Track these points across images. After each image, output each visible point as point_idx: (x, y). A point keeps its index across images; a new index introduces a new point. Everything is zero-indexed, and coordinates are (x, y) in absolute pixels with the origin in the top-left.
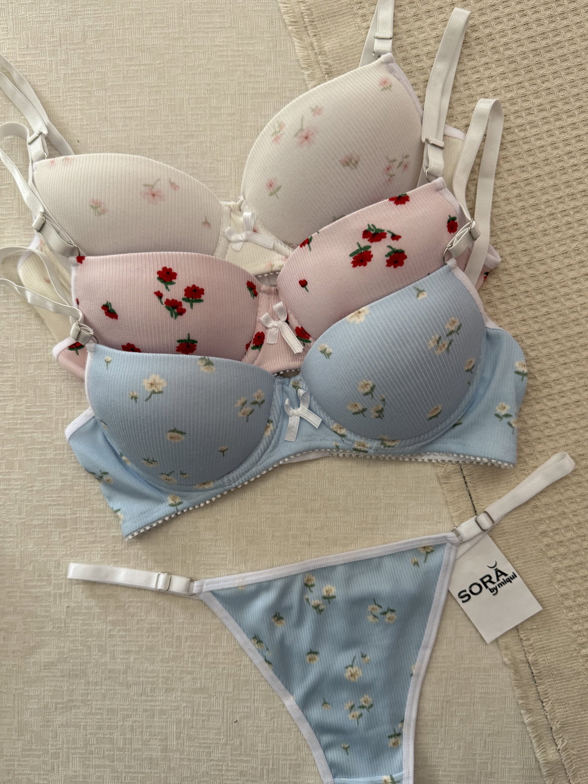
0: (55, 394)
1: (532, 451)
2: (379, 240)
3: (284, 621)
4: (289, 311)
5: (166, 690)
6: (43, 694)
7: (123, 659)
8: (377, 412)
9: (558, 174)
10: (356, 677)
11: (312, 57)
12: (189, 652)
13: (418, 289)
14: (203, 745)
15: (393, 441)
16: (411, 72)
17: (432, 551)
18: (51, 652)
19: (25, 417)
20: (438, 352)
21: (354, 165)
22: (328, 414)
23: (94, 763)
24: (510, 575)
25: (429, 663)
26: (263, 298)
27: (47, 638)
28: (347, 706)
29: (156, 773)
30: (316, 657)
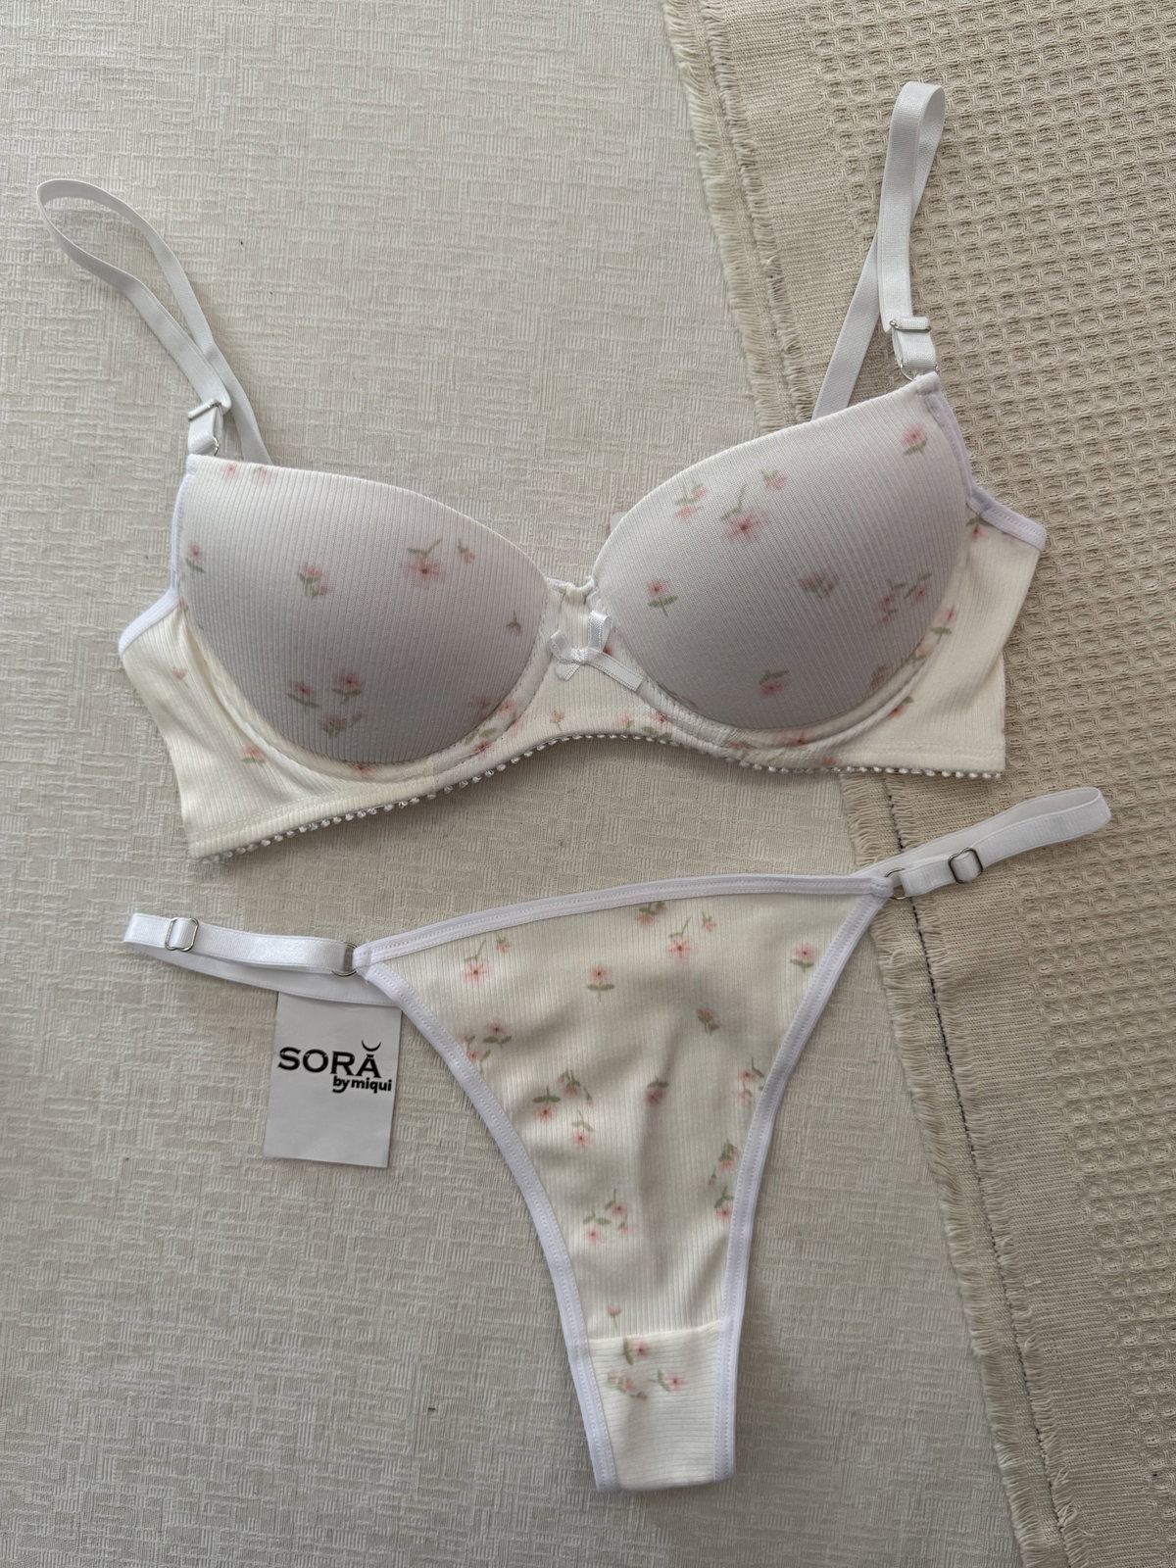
0: (144, 737)
5: (304, 1341)
6: (58, 1327)
7: (226, 1272)
11: (720, 130)
12: (357, 1270)
14: (366, 1455)
18: (83, 1246)
19: (79, 775)
23: (146, 1474)
27: (78, 1218)
29: (269, 1502)
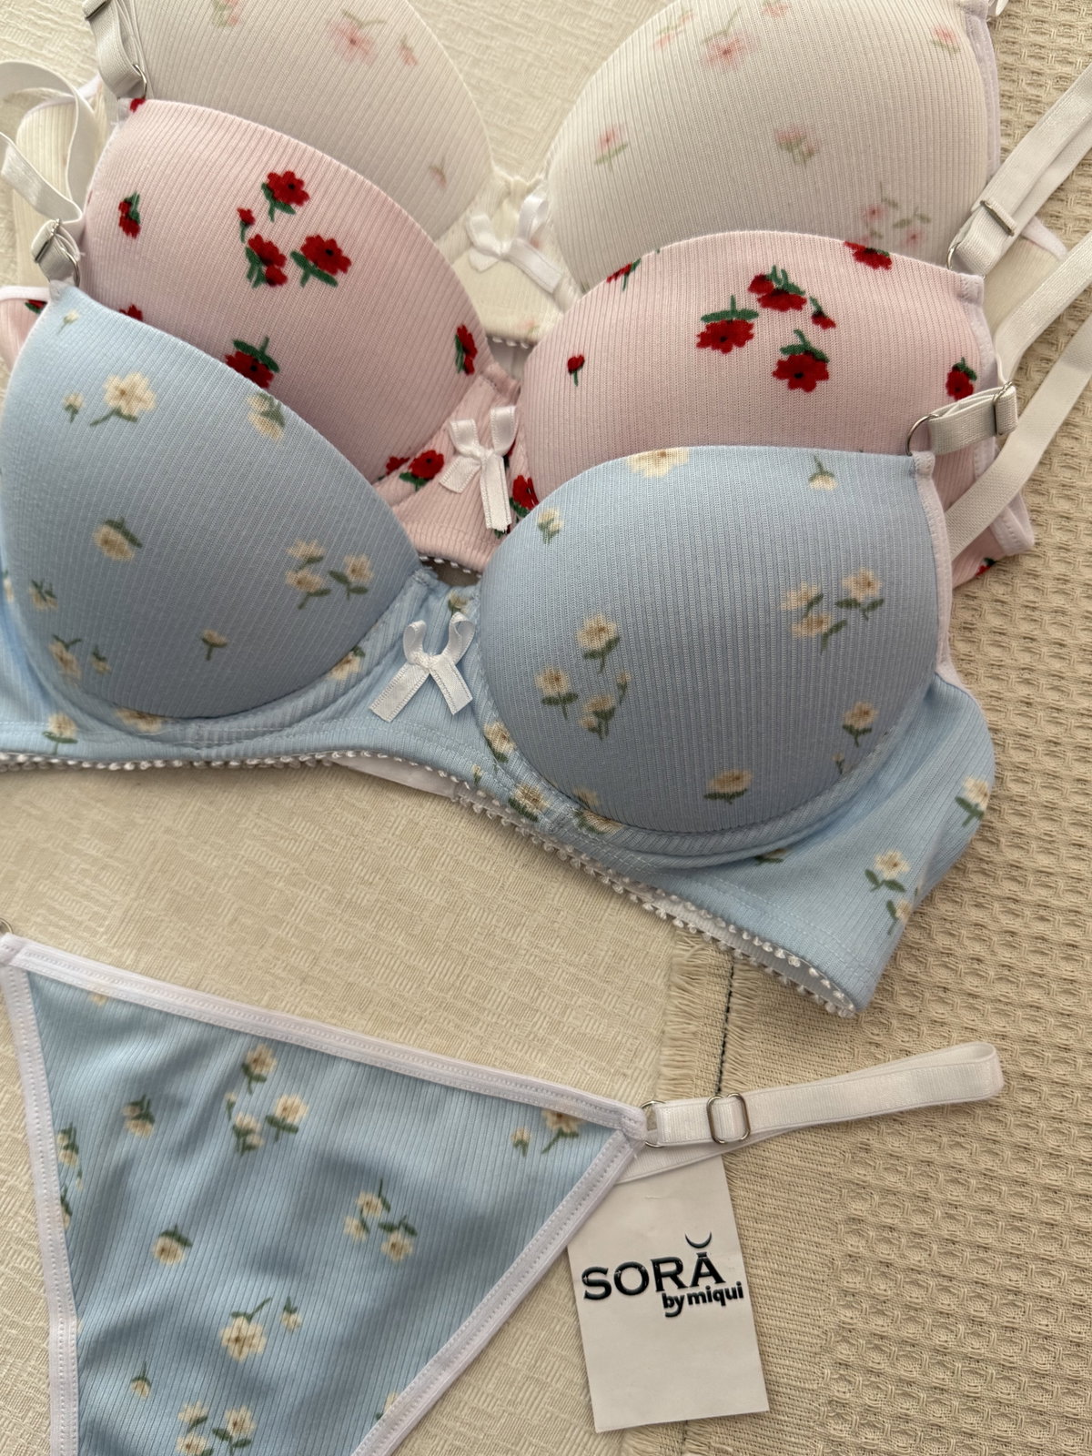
1: (916, 1009)
2: (783, 308)
3: (151, 1128)
4: (521, 436)
8: (597, 714)
10: (245, 1349)
13: (820, 465)
15: (607, 819)
17: (574, 1135)
20: (799, 630)
21: (802, 153)
22: (493, 693)
24: (730, 1285)
25: (434, 1406)
26: (480, 389)
28: (190, 1413)
30: (179, 1251)
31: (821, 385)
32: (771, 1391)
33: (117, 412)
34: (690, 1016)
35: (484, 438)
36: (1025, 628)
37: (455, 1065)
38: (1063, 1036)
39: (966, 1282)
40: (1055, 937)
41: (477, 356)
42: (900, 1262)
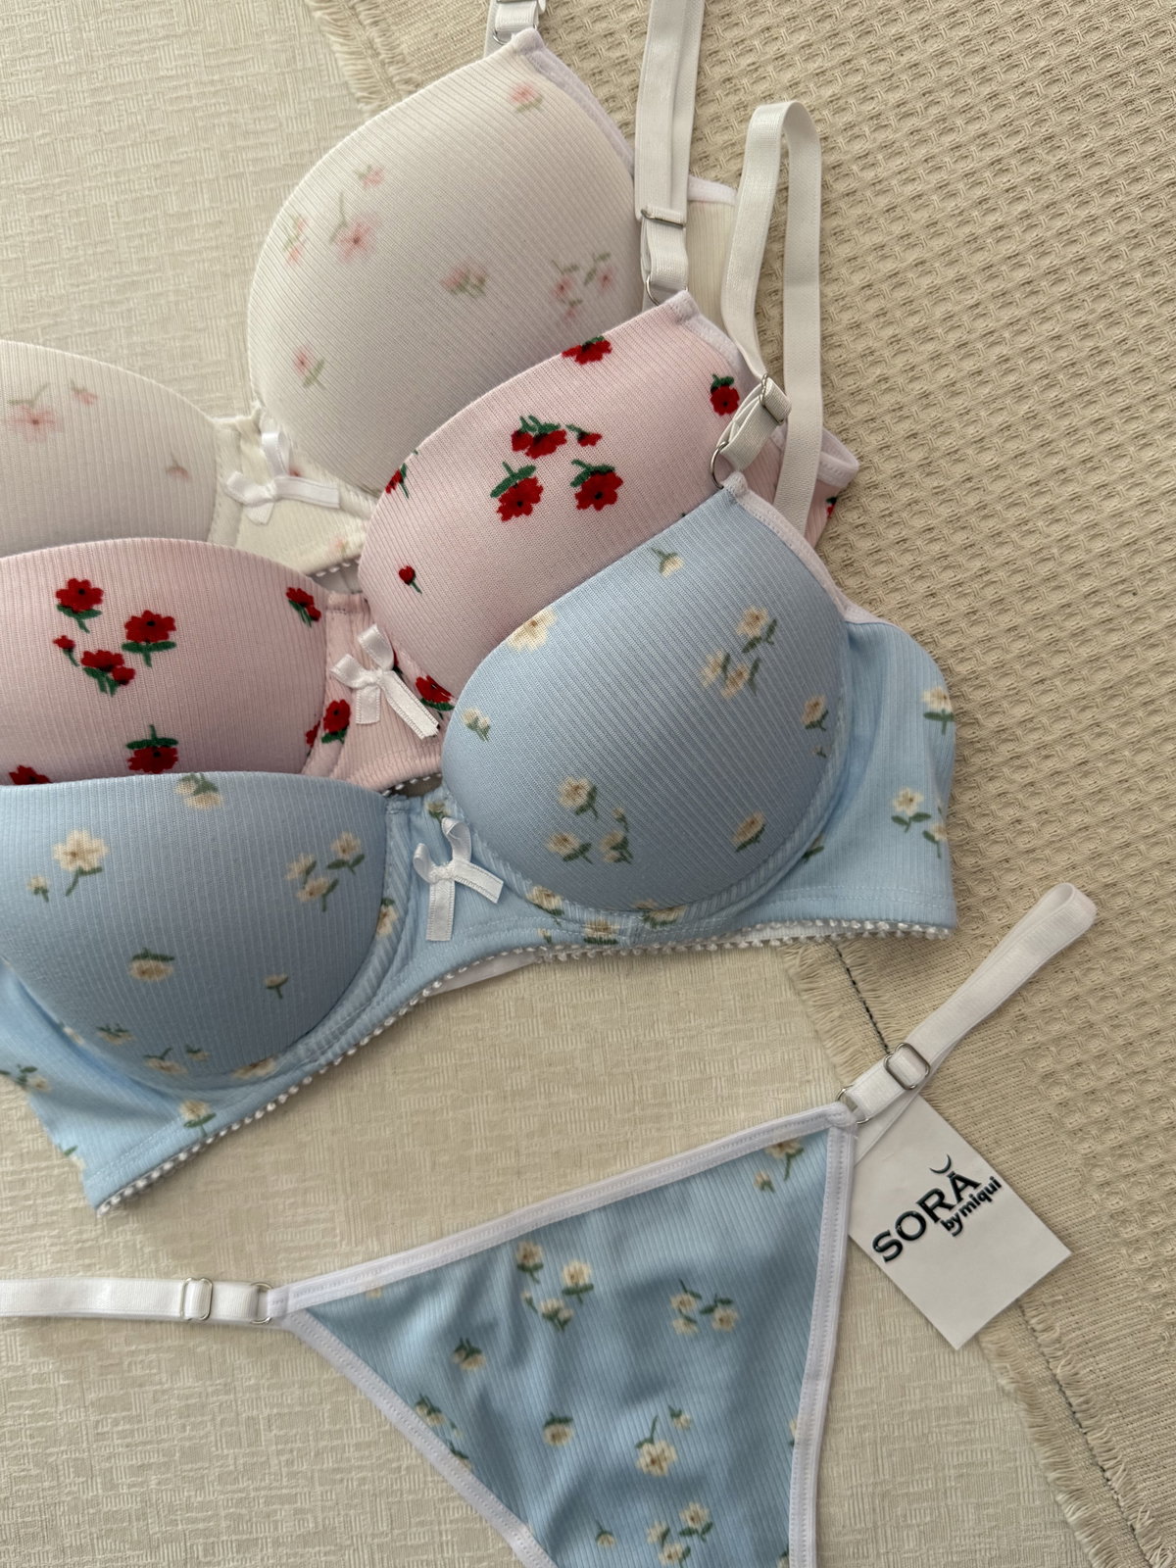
1: (994, 890)
2: (551, 450)
3: (482, 1358)
4: (395, 644)
5: (239, 1546)
7: (134, 1485)
8: (614, 848)
9: (964, 253)
10: (664, 1465)
11: (376, 72)
12: (279, 1453)
15: (671, 909)
16: (600, 72)
17: (800, 1151)
20: (730, 692)
21: (474, 286)
22: (516, 867)
24: (985, 1183)
25: (828, 1410)
26: (335, 624)
28: (654, 1534)
30: (567, 1430)
31: (620, 491)
32: (1063, 1237)
33: (81, 872)
34: (827, 1006)
35: (365, 661)
36: (892, 534)
37: (677, 1162)
38: (1118, 837)
39: (1158, 1066)
40: (1065, 766)
41: (315, 601)
42: (1100, 1084)
